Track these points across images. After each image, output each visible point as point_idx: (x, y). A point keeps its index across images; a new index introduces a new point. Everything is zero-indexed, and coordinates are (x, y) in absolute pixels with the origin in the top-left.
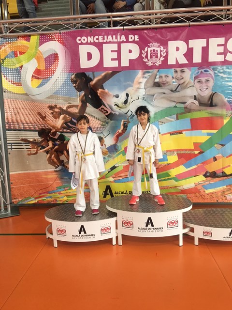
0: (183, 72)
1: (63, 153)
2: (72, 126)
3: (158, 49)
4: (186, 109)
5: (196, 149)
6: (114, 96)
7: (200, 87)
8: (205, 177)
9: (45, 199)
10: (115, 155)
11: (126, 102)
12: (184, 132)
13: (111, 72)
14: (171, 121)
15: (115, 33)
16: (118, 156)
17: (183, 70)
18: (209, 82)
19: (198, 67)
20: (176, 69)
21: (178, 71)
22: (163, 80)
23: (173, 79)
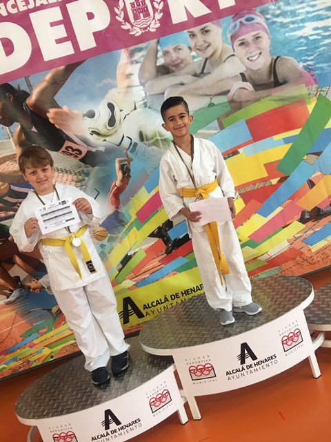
0: (207, 31)
1: (13, 263)
2: (15, 200)
4: (233, 104)
5: (271, 176)
6: (84, 115)
8: (303, 223)
9: (4, 368)
10: (122, 233)
11: (112, 122)
12: (239, 150)
13: (62, 67)
14: (212, 135)
16: (129, 233)
17: (206, 29)
18: (259, 39)
19: (233, 16)
20: (190, 30)
21: (195, 33)
22: (171, 57)
23: (191, 52)
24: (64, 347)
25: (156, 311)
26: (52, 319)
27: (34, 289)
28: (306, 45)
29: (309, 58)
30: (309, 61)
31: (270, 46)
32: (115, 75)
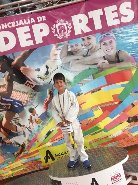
0: (89, 39)
2: (3, 104)
3: (65, 24)
4: (99, 69)
5: (115, 101)
6: (36, 70)
7: (106, 48)
8: (129, 123)
10: (48, 121)
11: (47, 73)
12: (102, 89)
13: (28, 50)
14: (90, 81)
15: (25, 17)
16: (51, 122)
17: (89, 38)
18: (112, 43)
19: (101, 33)
20: (83, 38)
21: (85, 39)
22: (74, 48)
23: (82, 46)
24: (18, 171)
25: (60, 157)
26: (14, 157)
27: (8, 144)
28: (132, 46)
29: (134, 52)
30: (133, 52)
31: (116, 46)
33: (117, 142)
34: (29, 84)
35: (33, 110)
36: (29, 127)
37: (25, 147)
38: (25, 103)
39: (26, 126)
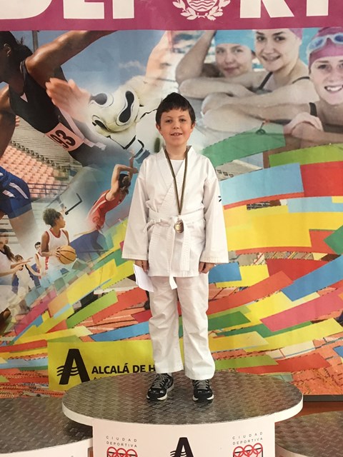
0: (281, 39)
4: (289, 140)
5: (316, 248)
6: (92, 98)
10: (95, 262)
11: (125, 116)
12: (281, 201)
13: (83, 32)
14: (251, 171)
16: (105, 266)
17: (281, 35)
19: (320, 29)
20: (260, 31)
21: (266, 36)
22: (226, 58)
23: (253, 58)
32: (148, 59)
33: (289, 373)
34: (61, 137)
35: (58, 218)
36: (35, 265)
37: (7, 324)
38: (38, 191)
39: (25, 259)
